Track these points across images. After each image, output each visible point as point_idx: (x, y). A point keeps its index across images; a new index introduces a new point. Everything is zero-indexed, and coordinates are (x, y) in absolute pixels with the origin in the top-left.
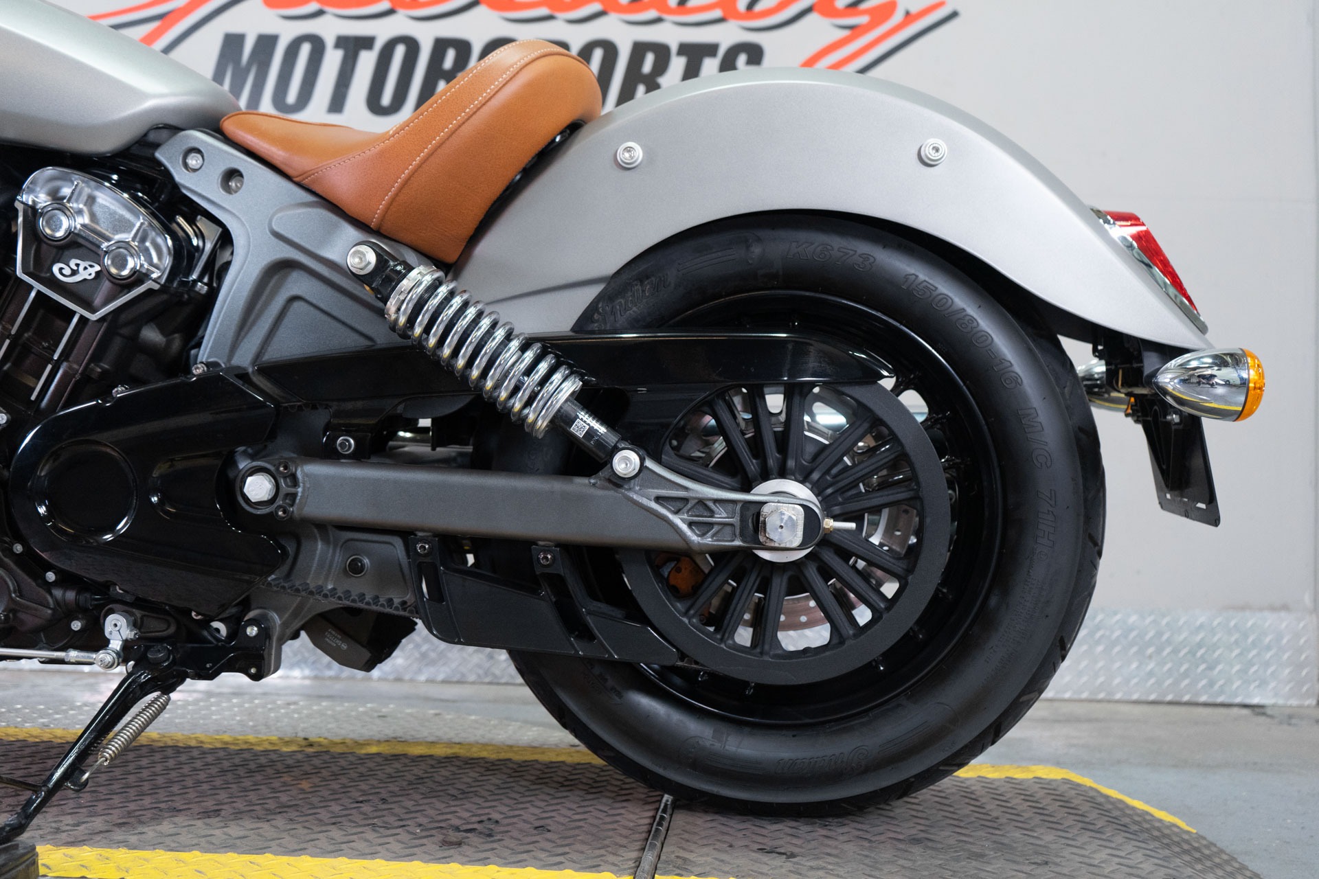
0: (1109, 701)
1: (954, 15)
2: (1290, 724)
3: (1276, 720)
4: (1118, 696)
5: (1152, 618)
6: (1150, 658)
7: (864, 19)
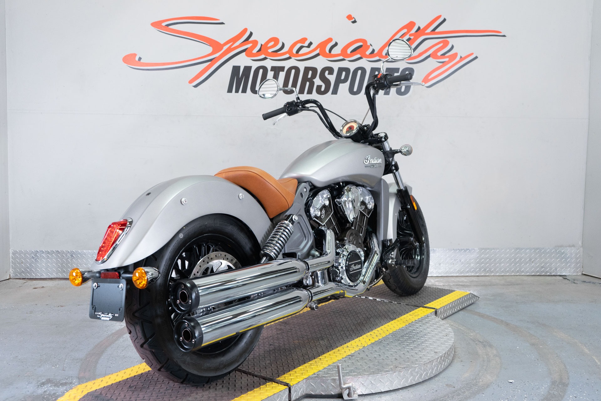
0: (520, 276)
1: (476, 58)
2: (574, 283)
3: (570, 281)
4: (523, 274)
5: (534, 250)
6: (533, 262)
7: (447, 60)
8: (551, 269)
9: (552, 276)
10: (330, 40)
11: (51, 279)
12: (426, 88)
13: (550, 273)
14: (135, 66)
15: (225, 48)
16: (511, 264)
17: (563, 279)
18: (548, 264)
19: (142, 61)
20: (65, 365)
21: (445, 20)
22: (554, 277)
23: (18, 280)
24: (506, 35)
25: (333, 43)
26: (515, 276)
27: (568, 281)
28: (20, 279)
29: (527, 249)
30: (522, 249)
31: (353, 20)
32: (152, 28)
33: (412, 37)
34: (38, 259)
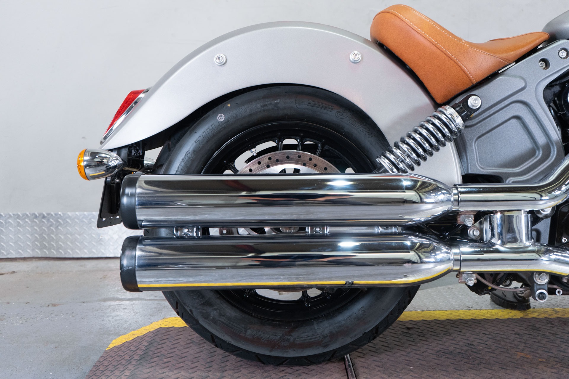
34: (3, 228)
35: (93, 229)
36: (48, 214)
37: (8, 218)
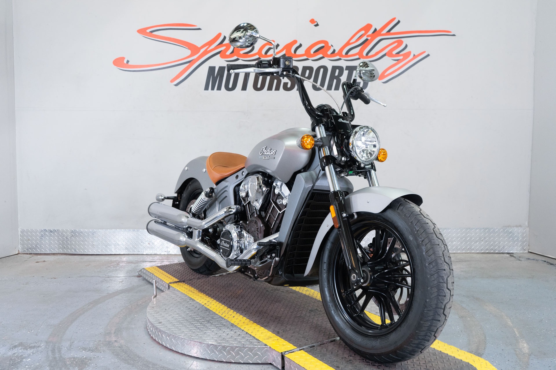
0: (470, 253)
1: (428, 55)
2: (519, 260)
3: (515, 258)
4: (473, 252)
5: (483, 230)
6: (482, 241)
7: (401, 58)
8: (499, 247)
9: (500, 253)
10: (295, 42)
11: (54, 254)
12: (382, 83)
13: (499, 251)
14: (123, 68)
15: (202, 50)
16: (462, 243)
17: (510, 256)
18: (496, 243)
19: (129, 63)
20: (39, 331)
21: (399, 22)
22: (502, 255)
23: (25, 255)
24: (455, 34)
25: (297, 45)
26: (465, 253)
27: (514, 258)
28: (27, 254)
29: (477, 229)
30: (472, 229)
31: (316, 23)
32: (138, 34)
33: (369, 38)
34: (43, 237)
35: (90, 239)
36: (66, 230)
37: (46, 232)
